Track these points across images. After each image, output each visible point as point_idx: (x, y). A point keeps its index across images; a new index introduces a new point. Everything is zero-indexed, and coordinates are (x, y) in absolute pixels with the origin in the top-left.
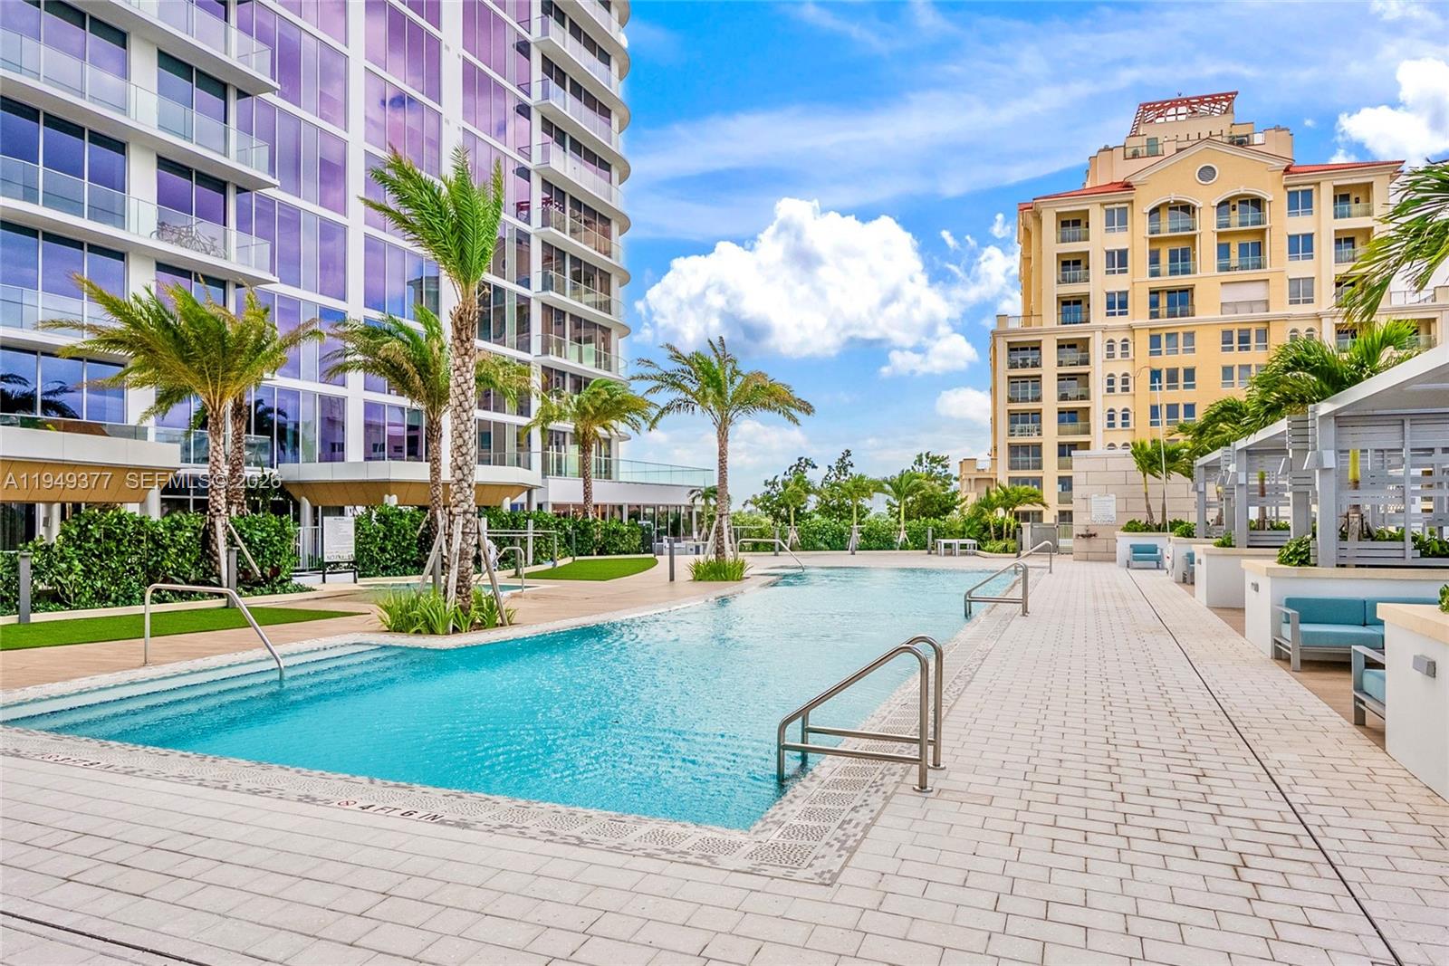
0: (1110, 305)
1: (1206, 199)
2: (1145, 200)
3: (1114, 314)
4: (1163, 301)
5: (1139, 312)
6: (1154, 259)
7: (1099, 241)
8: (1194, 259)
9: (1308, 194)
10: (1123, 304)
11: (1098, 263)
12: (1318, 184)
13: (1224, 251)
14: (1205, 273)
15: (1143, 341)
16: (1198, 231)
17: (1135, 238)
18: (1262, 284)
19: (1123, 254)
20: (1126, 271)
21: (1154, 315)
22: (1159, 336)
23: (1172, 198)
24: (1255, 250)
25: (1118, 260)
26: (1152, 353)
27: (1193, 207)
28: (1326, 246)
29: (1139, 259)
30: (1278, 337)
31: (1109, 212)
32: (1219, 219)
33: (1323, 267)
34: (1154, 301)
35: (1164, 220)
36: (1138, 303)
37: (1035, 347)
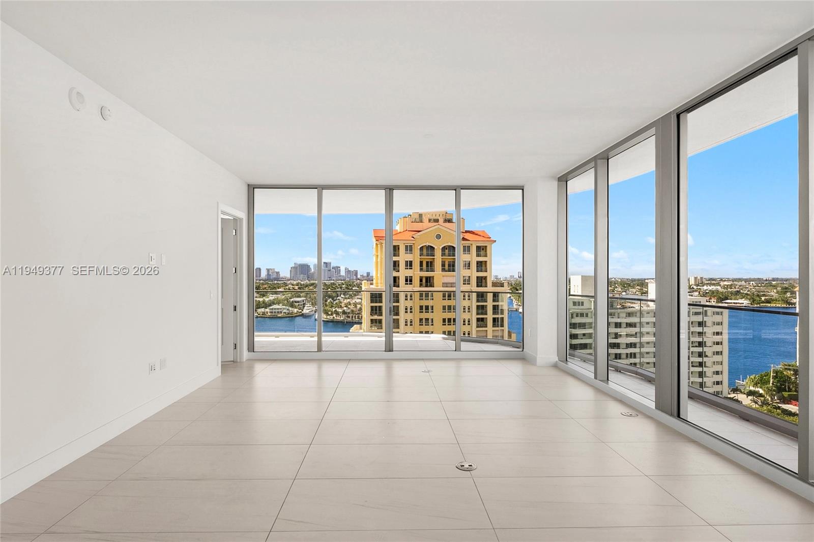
0: (406, 280)
1: (438, 247)
2: (419, 244)
3: (407, 284)
4: (424, 281)
5: (416, 286)
6: (421, 265)
7: (403, 257)
8: (434, 267)
9: (469, 247)
10: (411, 280)
11: (402, 265)
12: (472, 244)
13: (443, 265)
14: (437, 272)
15: (417, 295)
16: (435, 257)
17: (415, 257)
18: (455, 278)
19: (411, 262)
20: (412, 269)
21: (421, 285)
22: (423, 293)
23: (428, 244)
24: (452, 267)
25: (409, 265)
26: (420, 299)
27: (434, 248)
28: (474, 266)
29: (416, 265)
30: (459, 296)
31: (406, 247)
32: (442, 253)
33: (474, 274)
34: (421, 280)
35: (425, 251)
36: (416, 281)
37: (380, 296)
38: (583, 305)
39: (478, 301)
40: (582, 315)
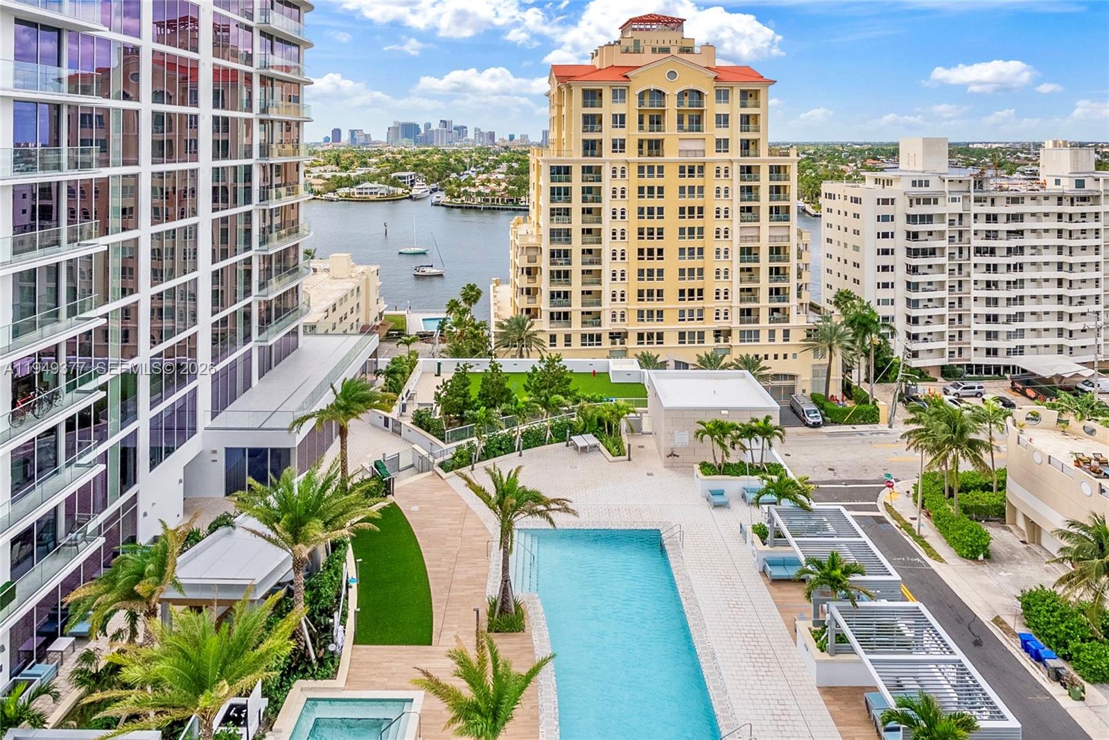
0: (614, 146)
1: (672, 90)
2: (637, 87)
3: (616, 152)
4: (646, 146)
5: (631, 154)
6: (641, 122)
7: (608, 108)
8: (664, 124)
9: (726, 92)
10: (623, 146)
11: (607, 122)
12: (732, 87)
13: (680, 121)
14: (670, 131)
15: (634, 170)
16: (666, 108)
17: (630, 108)
18: (701, 141)
19: (622, 116)
20: (624, 127)
21: (640, 153)
22: (643, 167)
23: (652, 87)
24: (697, 122)
25: (620, 120)
26: (639, 176)
27: (664, 94)
28: (735, 122)
29: (632, 120)
30: (710, 171)
31: (614, 91)
32: (678, 102)
33: (734, 134)
34: (640, 146)
35: (647, 100)
36: (631, 146)
37: (567, 170)
38: (927, 185)
39: (742, 179)
40: (927, 201)
